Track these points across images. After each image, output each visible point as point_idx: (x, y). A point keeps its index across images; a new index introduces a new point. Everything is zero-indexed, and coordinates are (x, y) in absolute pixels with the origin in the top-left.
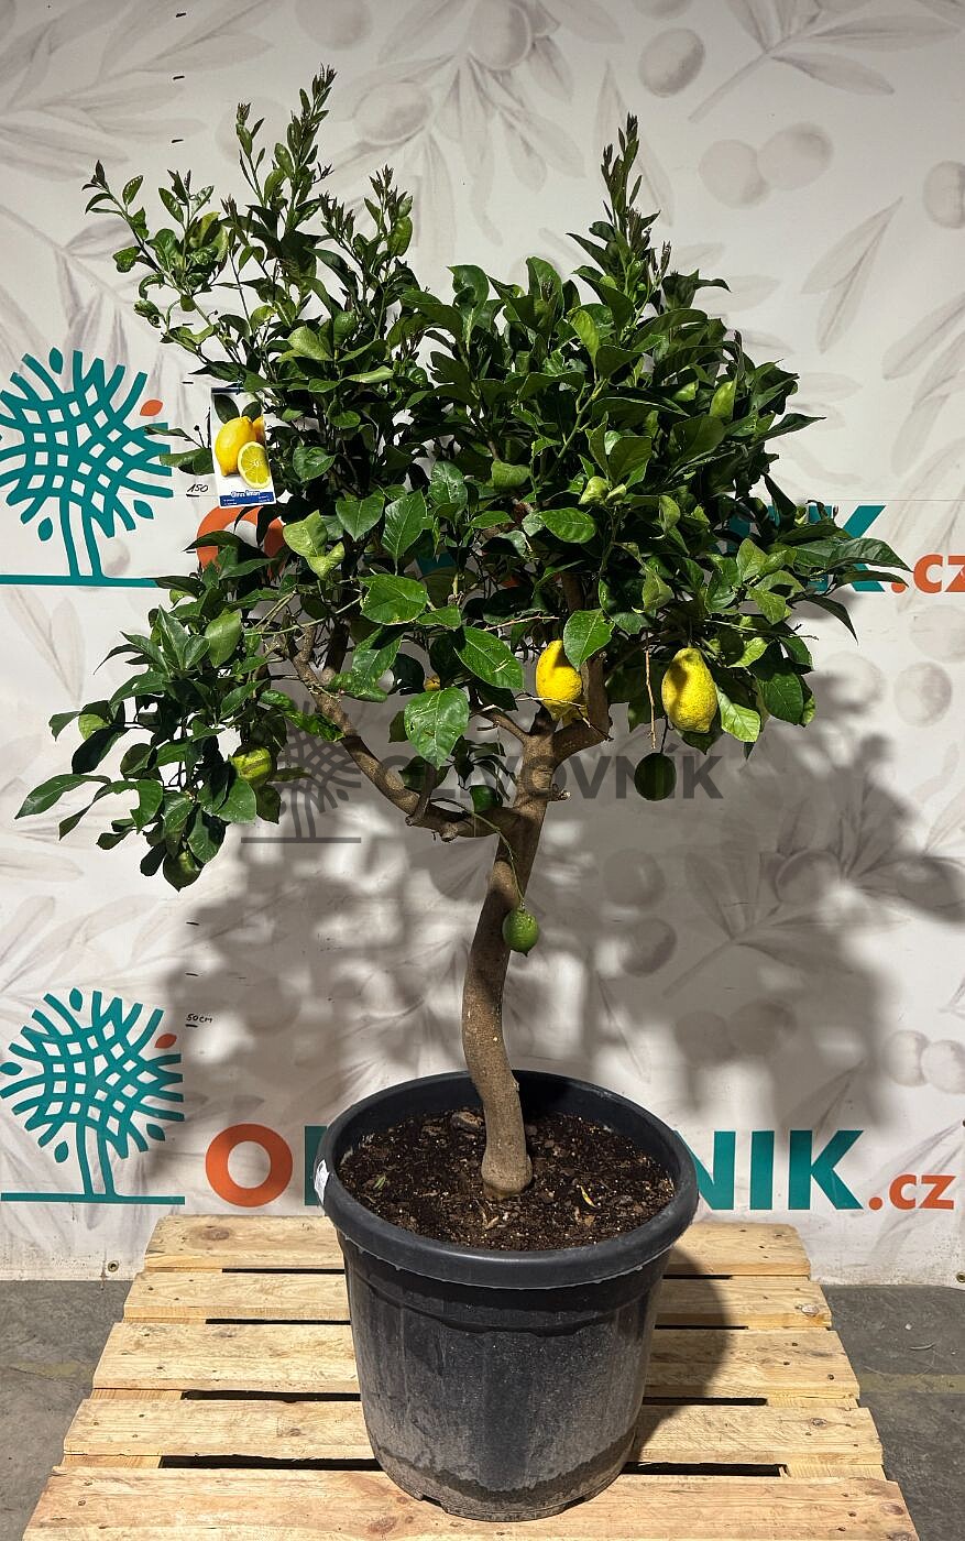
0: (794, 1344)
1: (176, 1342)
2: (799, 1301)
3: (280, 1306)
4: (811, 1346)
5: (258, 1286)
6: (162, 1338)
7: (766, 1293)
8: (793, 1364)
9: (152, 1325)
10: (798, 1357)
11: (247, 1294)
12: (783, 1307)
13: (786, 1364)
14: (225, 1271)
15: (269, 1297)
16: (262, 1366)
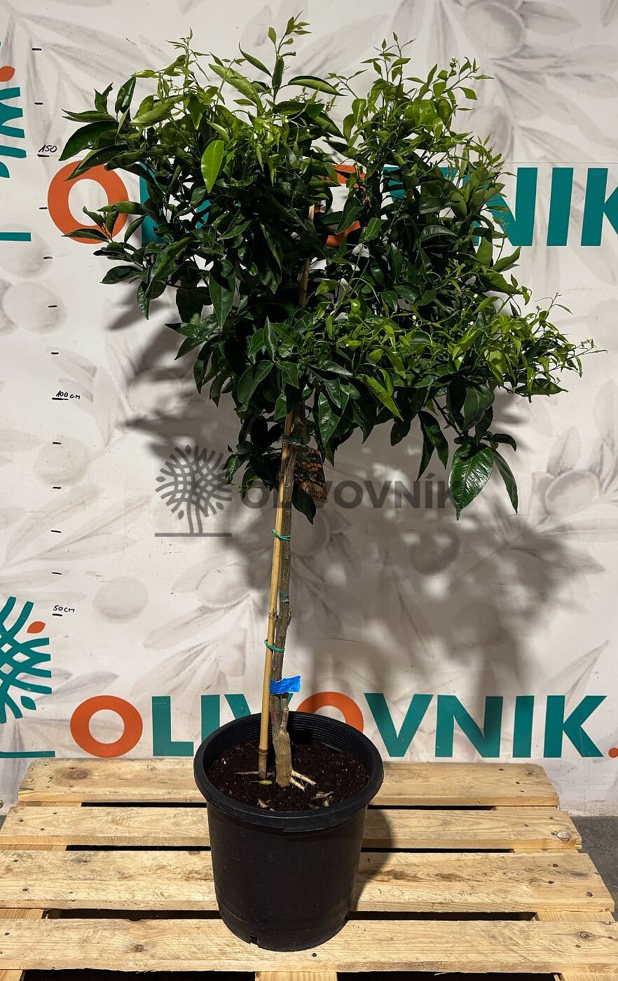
0: (555, 865)
1: (40, 867)
2: (554, 828)
3: (127, 835)
4: (570, 867)
5: (110, 818)
6: (28, 863)
7: (527, 822)
8: (557, 883)
9: (20, 852)
10: (558, 876)
11: (102, 825)
12: (543, 834)
13: (551, 882)
14: (84, 804)
15: (119, 827)
16: (112, 888)
